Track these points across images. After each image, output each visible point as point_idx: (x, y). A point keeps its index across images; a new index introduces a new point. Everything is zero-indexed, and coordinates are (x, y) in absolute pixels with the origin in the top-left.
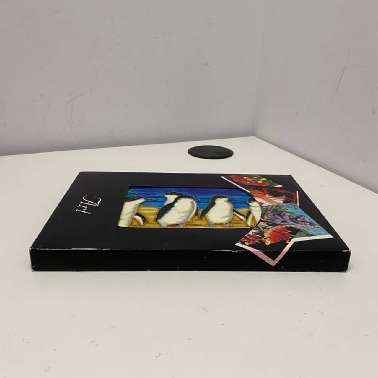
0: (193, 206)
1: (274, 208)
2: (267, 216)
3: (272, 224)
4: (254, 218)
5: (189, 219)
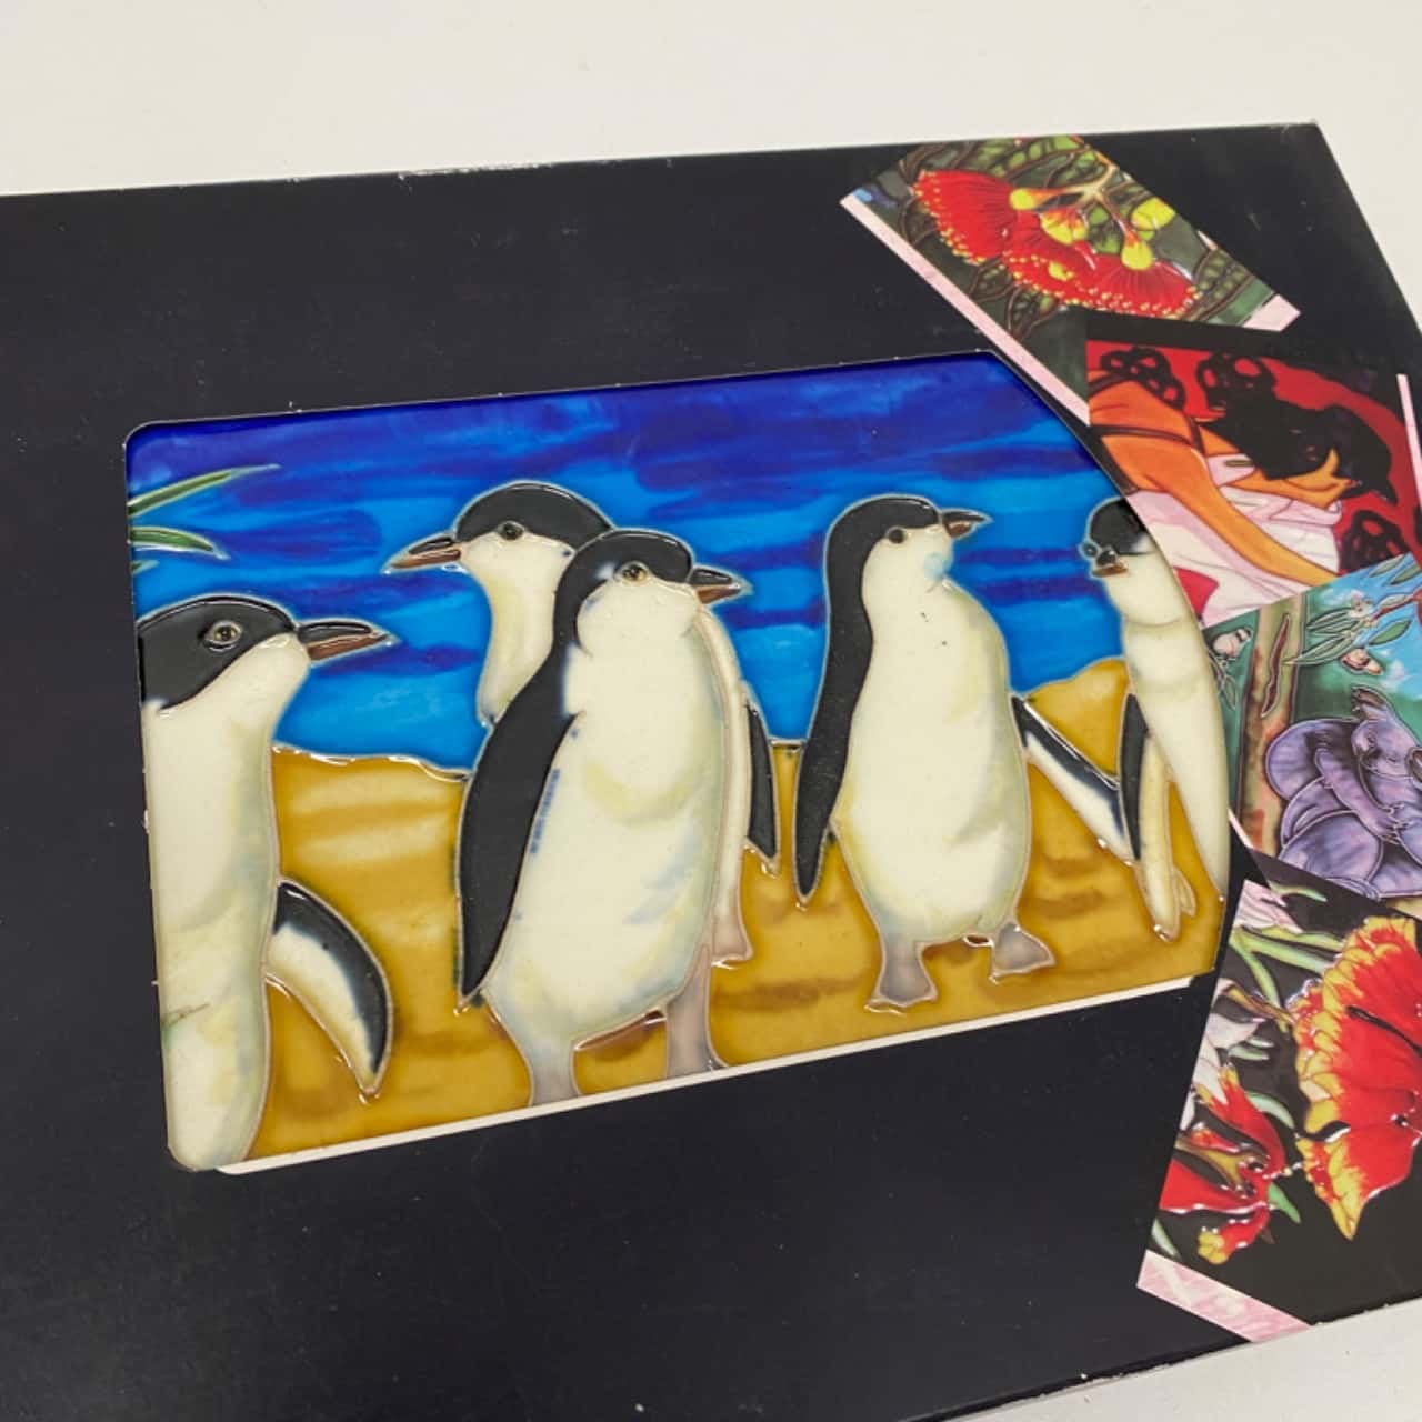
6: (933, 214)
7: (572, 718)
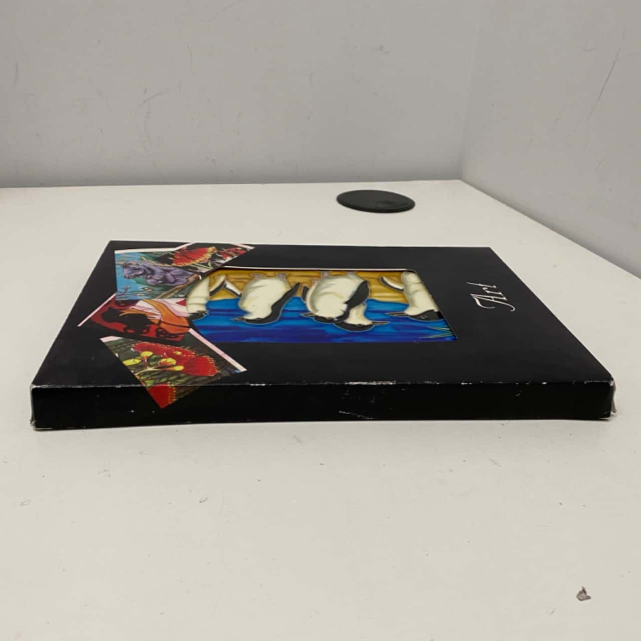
0: (312, 302)
1: (164, 293)
2: (188, 281)
3: (189, 269)
4: (210, 285)
5: (316, 284)
6: (214, 366)
7: (346, 303)
